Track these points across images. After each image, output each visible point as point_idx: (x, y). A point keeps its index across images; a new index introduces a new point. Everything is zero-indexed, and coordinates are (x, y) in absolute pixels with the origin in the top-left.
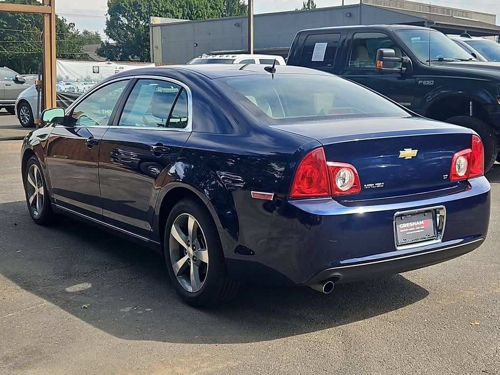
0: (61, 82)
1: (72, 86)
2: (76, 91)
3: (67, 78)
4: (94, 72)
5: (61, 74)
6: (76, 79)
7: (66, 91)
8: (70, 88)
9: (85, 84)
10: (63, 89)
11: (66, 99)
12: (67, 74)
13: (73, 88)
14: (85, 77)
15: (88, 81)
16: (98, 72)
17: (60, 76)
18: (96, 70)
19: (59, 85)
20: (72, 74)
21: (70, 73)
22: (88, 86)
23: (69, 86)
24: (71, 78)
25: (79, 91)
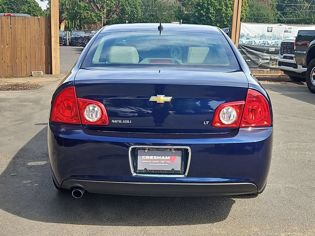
0: (243, 37)
1: (251, 40)
2: (253, 44)
3: (248, 35)
4: (268, 31)
5: (244, 32)
6: (255, 36)
7: (246, 44)
8: (249, 41)
9: (260, 39)
10: (244, 42)
11: (245, 49)
12: (248, 32)
13: (251, 41)
14: (261, 35)
15: (263, 37)
16: (271, 31)
17: (243, 34)
18: (270, 29)
19: (242, 39)
20: (252, 33)
21: (250, 31)
22: (262, 40)
23: (248, 40)
24: (250, 35)
25: (256, 44)
